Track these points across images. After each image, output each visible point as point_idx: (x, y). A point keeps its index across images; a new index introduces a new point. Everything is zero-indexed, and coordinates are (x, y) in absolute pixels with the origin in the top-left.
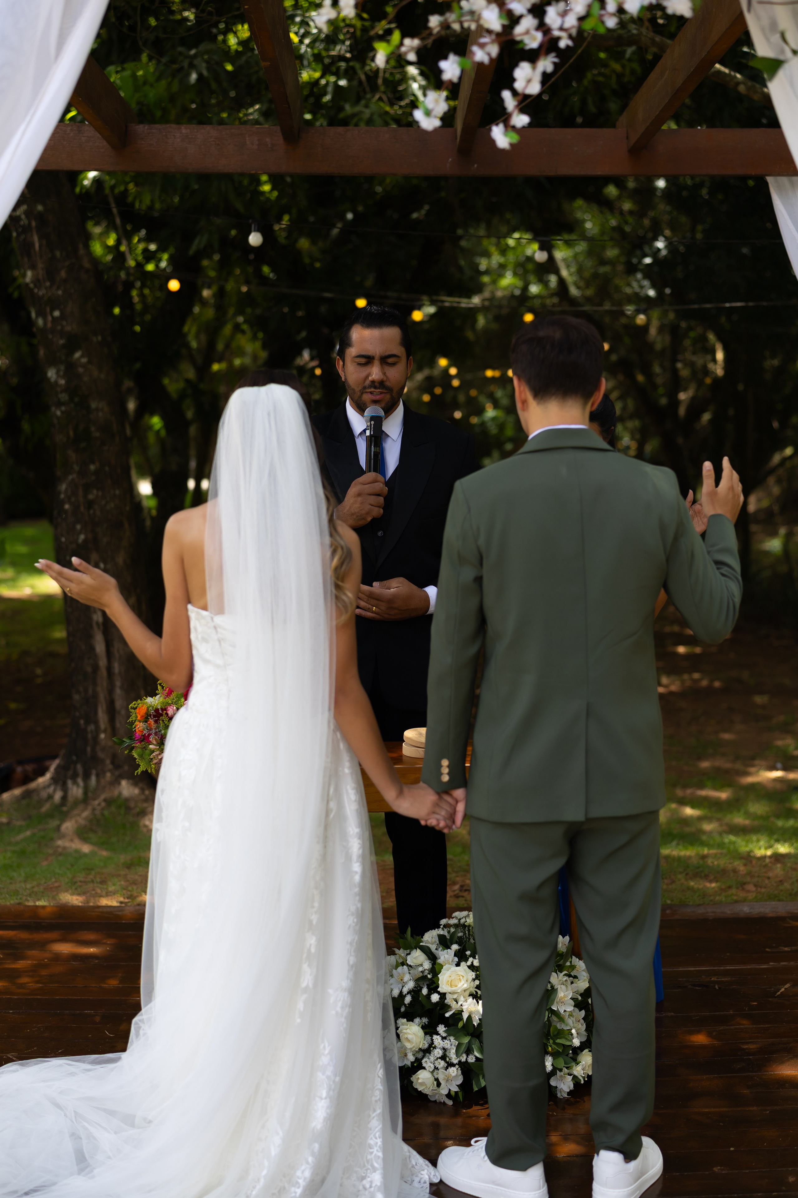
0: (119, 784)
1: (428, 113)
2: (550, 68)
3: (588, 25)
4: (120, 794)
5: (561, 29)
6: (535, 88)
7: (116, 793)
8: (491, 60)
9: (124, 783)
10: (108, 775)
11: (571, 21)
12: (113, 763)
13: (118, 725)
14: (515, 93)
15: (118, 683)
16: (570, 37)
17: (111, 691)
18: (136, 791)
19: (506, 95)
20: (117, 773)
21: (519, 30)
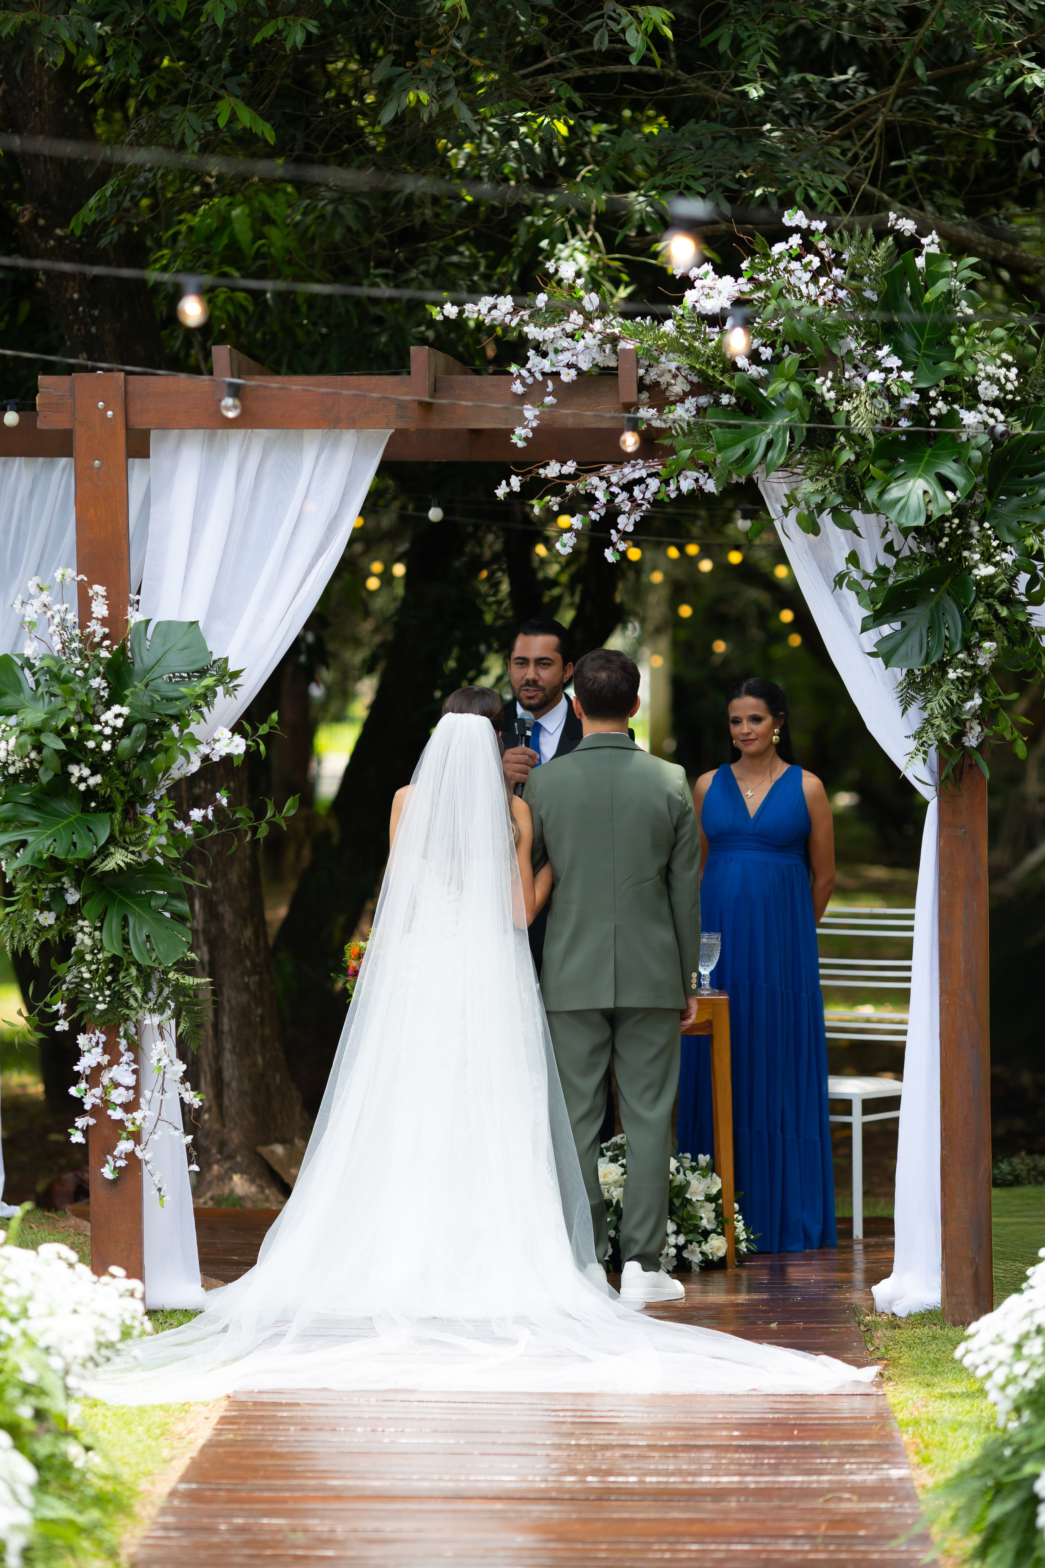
0: (231, 1179)
1: (564, 546)
2: (638, 519)
3: (660, 497)
4: (232, 1191)
5: (643, 499)
6: (630, 529)
7: (226, 1191)
8: (601, 517)
9: (236, 1178)
10: (216, 1168)
11: (648, 495)
12: (220, 1152)
13: (226, 1102)
14: (618, 531)
15: (228, 1046)
16: (649, 502)
17: (218, 1056)
18: (253, 1189)
19: (613, 531)
20: (227, 1165)
21: (617, 500)
